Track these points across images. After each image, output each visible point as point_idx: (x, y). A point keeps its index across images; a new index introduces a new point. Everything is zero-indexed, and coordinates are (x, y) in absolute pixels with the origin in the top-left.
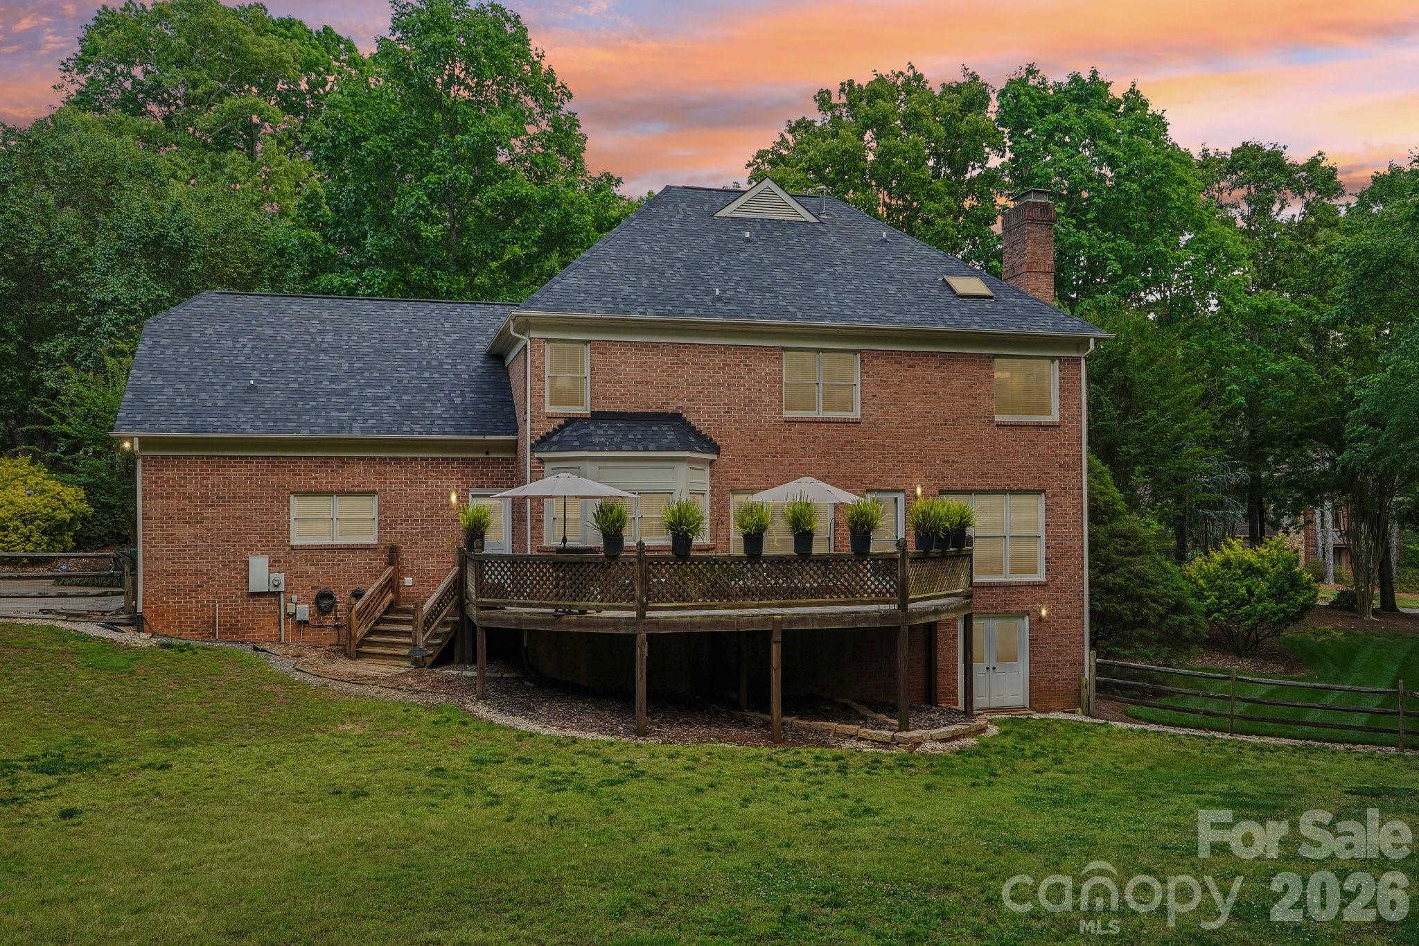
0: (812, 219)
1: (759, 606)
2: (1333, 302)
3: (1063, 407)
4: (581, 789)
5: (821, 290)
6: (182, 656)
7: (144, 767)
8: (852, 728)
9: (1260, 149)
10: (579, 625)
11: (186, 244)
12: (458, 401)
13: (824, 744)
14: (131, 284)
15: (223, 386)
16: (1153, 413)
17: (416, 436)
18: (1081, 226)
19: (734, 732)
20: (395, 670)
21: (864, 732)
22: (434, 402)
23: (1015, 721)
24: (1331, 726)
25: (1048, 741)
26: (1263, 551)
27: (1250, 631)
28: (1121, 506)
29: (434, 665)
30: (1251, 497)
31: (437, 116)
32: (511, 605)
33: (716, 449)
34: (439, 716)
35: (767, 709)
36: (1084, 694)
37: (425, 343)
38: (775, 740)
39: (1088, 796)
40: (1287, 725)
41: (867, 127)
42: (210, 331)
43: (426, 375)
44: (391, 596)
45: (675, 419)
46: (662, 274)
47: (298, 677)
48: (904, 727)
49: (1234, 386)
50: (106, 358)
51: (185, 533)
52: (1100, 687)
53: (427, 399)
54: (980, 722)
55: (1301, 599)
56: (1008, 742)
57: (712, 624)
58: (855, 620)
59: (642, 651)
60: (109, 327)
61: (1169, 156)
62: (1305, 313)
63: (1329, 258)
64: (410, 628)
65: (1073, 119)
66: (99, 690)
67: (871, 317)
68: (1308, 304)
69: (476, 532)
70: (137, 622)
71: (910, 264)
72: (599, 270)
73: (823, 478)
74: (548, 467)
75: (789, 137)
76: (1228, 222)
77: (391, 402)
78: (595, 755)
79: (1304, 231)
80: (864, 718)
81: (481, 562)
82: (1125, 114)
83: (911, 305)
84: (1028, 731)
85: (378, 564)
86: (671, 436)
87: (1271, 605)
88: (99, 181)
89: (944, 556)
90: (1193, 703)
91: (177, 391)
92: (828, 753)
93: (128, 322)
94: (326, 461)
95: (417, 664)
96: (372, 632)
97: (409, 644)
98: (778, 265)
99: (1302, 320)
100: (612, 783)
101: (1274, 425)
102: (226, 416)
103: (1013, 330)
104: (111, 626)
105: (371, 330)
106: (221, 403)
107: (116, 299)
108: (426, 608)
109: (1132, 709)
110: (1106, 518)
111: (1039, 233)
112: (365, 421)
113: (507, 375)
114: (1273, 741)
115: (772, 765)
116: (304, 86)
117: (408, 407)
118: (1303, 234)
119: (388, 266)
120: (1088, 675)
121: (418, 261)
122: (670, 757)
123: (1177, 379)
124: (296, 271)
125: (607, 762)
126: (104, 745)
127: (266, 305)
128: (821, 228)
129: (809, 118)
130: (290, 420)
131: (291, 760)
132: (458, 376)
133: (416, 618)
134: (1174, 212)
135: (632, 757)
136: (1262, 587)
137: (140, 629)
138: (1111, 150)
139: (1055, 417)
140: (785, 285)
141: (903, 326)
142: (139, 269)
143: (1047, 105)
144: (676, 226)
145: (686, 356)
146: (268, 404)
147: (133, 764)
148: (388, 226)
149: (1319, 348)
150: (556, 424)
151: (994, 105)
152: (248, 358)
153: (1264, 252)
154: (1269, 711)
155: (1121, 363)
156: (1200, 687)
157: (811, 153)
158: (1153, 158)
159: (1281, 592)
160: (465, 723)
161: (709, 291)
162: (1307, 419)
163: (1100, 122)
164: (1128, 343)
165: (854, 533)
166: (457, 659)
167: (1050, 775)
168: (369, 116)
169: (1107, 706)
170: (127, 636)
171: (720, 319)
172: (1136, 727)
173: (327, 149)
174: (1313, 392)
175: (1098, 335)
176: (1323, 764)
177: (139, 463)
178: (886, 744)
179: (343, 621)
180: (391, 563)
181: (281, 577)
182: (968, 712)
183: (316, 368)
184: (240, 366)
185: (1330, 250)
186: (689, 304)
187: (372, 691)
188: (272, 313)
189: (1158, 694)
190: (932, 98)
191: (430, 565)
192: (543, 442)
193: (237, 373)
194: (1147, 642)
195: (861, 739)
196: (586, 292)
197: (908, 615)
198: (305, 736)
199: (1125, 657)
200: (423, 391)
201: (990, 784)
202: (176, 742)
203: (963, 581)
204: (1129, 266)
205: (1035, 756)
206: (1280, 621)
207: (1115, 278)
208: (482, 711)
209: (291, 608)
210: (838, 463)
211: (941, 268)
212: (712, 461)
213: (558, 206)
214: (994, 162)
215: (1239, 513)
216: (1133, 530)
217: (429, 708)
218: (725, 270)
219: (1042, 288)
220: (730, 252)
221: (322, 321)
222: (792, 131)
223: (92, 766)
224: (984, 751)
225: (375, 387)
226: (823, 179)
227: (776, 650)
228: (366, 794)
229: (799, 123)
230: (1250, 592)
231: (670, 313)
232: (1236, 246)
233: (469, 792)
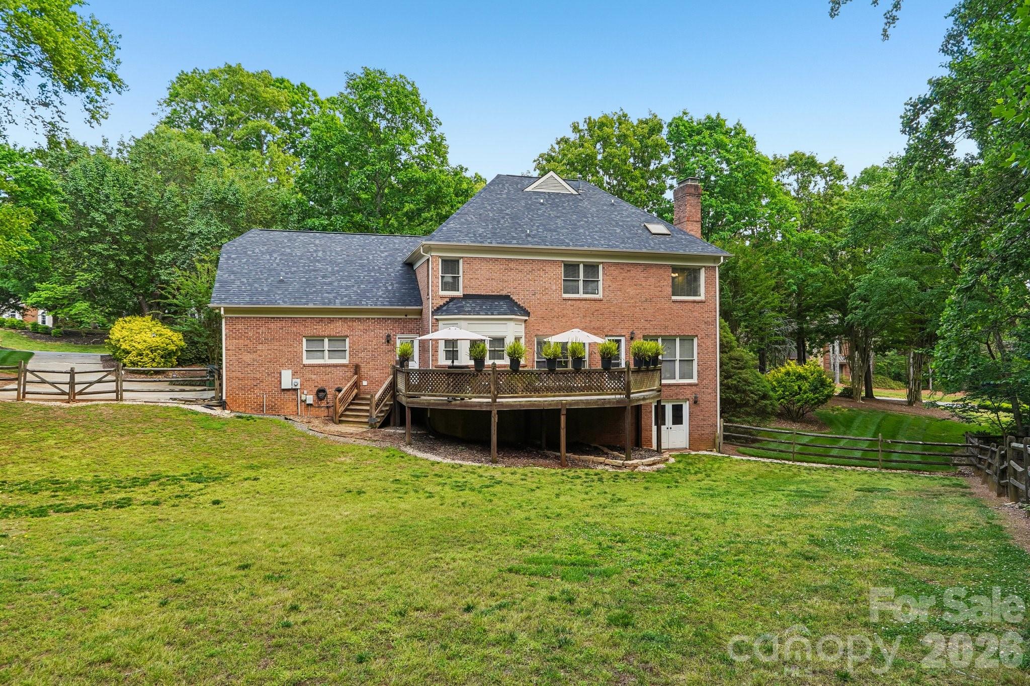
0: (575, 192)
1: (554, 396)
2: (842, 236)
3: (707, 292)
4: (472, 490)
5: (582, 231)
6: (248, 422)
7: (246, 479)
8: (601, 459)
9: (803, 155)
10: (461, 406)
11: (237, 203)
12: (390, 288)
13: (588, 467)
14: (208, 224)
15: (266, 280)
16: (750, 294)
17: (369, 307)
18: (711, 195)
19: (541, 461)
20: (361, 430)
21: (608, 461)
22: (378, 289)
23: (682, 455)
24: (844, 457)
25: (701, 466)
26: (806, 367)
27: (799, 409)
28: (735, 344)
29: (380, 427)
30: (798, 338)
31: (370, 135)
32: (424, 395)
33: (528, 314)
34: (388, 454)
35: (558, 449)
36: (717, 441)
37: (371, 257)
38: (562, 465)
39: (727, 492)
40: (821, 457)
41: (599, 141)
42: (257, 250)
43: (373, 274)
44: (356, 391)
45: (507, 298)
46: (499, 222)
47: (311, 433)
48: (629, 458)
49: (791, 280)
50: (197, 264)
51: (248, 358)
52: (726, 438)
53: (373, 287)
54: (666, 455)
55: (826, 392)
56: (681, 466)
57: (530, 406)
58: (603, 403)
59: (495, 419)
60: (196, 247)
61: (758, 159)
62: (828, 241)
63: (840, 213)
64: (368, 408)
65: (708, 139)
66: (209, 440)
67: (608, 245)
68: (829, 237)
69: (405, 358)
70: (223, 405)
71: (627, 217)
72: (466, 220)
73: (584, 329)
74: (440, 323)
75: (556, 147)
76: (787, 193)
77: (355, 289)
78: (474, 473)
79: (827, 198)
80: (607, 454)
81: (408, 373)
82: (734, 136)
83: (628, 238)
84: (690, 461)
85: (349, 374)
86: (505, 307)
87: (811, 395)
88: (188, 168)
89: (648, 370)
90: (773, 446)
91: (242, 282)
92: (591, 472)
93: (206, 244)
94: (322, 320)
95: (372, 426)
96: (346, 410)
97: (367, 416)
98: (558, 217)
99: (826, 245)
100: (487, 487)
101: (810, 301)
102: (269, 296)
103: (681, 252)
104: (208, 406)
105: (342, 251)
106: (266, 289)
107: (200, 232)
108: (377, 396)
109: (741, 449)
110: (727, 350)
111: (692, 200)
112: (342, 299)
113: (415, 274)
114: (815, 465)
115: (564, 478)
116: (289, 115)
117: (364, 291)
118: (826, 199)
119: (344, 214)
120: (719, 431)
121: (359, 211)
122: (512, 474)
123: (762, 276)
124: (295, 217)
125: (481, 476)
126: (220, 468)
127: (286, 236)
128: (579, 197)
129: (567, 137)
130: (302, 298)
131: (319, 476)
132: (389, 275)
133: (371, 403)
134: (760, 189)
135: (492, 474)
136: (806, 386)
137: (224, 408)
138: (728, 156)
139: (702, 297)
140: (563, 228)
141: (625, 250)
142: (212, 216)
143: (693, 131)
144: (504, 196)
145: (512, 265)
146: (290, 290)
147: (239, 478)
148: (343, 193)
149: (834, 260)
150: (445, 301)
151: (665, 130)
152: (278, 265)
153: (806, 209)
154: (812, 450)
155: (733, 268)
156: (775, 438)
157: (569, 156)
158: (749, 159)
159: (816, 388)
160: (402, 457)
161: (524, 231)
162: (828, 297)
163: (722, 141)
164: (737, 257)
165: (603, 358)
166: (392, 423)
167: (705, 482)
168: (335, 135)
169: (729, 448)
170: (218, 412)
171: (530, 246)
172: (744, 458)
173: (312, 152)
174: (831, 283)
175: (725, 255)
176: (842, 476)
177: (224, 321)
178: (619, 467)
179: (331, 404)
180: (356, 373)
181: (298, 381)
182: (659, 451)
183: (314, 271)
184: (274, 269)
185: (841, 209)
186: (514, 238)
187: (351, 440)
188: (289, 240)
189: (755, 441)
190: (633, 127)
191: (376, 374)
192: (438, 310)
193: (273, 273)
194: (748, 414)
195: (606, 465)
196: (460, 231)
197: (630, 401)
198: (322, 464)
199: (737, 422)
200: (371, 282)
201: (676, 487)
202: (257, 467)
203: (657, 383)
204: (737, 217)
205: (696, 473)
206: (815, 404)
207: (729, 223)
208: (410, 451)
209: (303, 398)
210: (591, 321)
211: (643, 219)
212: (526, 320)
213: (435, 183)
214: (666, 161)
215: (793, 346)
216: (741, 356)
217: (383, 449)
218: (531, 220)
219: (695, 230)
220: (533, 210)
221: (316, 245)
222: (558, 143)
223: (218, 479)
224: (670, 470)
225: (346, 281)
226: (575, 169)
227: (563, 419)
228: (364, 492)
229: (562, 140)
230: (800, 388)
231: (504, 243)
232: (792, 206)
233: (416, 491)
